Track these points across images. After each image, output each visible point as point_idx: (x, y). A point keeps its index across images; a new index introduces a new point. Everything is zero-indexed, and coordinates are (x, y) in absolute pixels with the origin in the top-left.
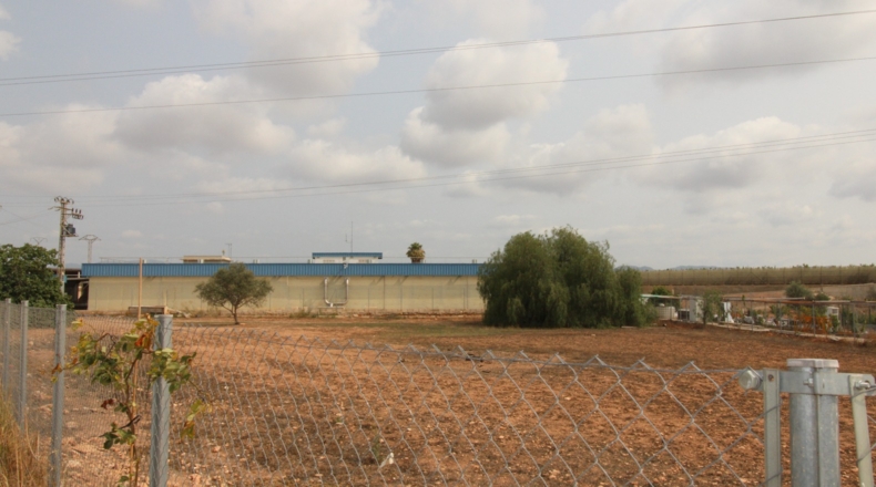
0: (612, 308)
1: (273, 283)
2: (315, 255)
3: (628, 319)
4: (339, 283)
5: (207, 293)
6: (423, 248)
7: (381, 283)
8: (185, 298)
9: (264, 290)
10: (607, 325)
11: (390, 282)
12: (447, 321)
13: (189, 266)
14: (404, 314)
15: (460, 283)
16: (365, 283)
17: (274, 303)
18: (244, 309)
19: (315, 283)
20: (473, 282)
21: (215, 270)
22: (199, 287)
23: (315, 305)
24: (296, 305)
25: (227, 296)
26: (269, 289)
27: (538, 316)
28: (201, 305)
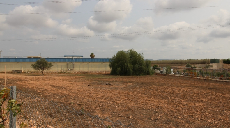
0: (144, 71)
1: (53, 64)
2: (65, 56)
3: (148, 73)
4: (71, 64)
5: (34, 67)
6: (94, 54)
7: (83, 64)
8: (28, 68)
9: (51, 66)
10: (142, 75)
11: (86, 64)
12: (101, 74)
13: (29, 59)
14: (89, 72)
15: (104, 64)
16: (79, 64)
17: (54, 69)
18: (45, 71)
19: (65, 64)
20: (108, 64)
21: (37, 60)
22: (32, 65)
23: (65, 70)
24: (60, 70)
25: (40, 67)
26: (52, 65)
27: (125, 72)
28: (33, 70)
